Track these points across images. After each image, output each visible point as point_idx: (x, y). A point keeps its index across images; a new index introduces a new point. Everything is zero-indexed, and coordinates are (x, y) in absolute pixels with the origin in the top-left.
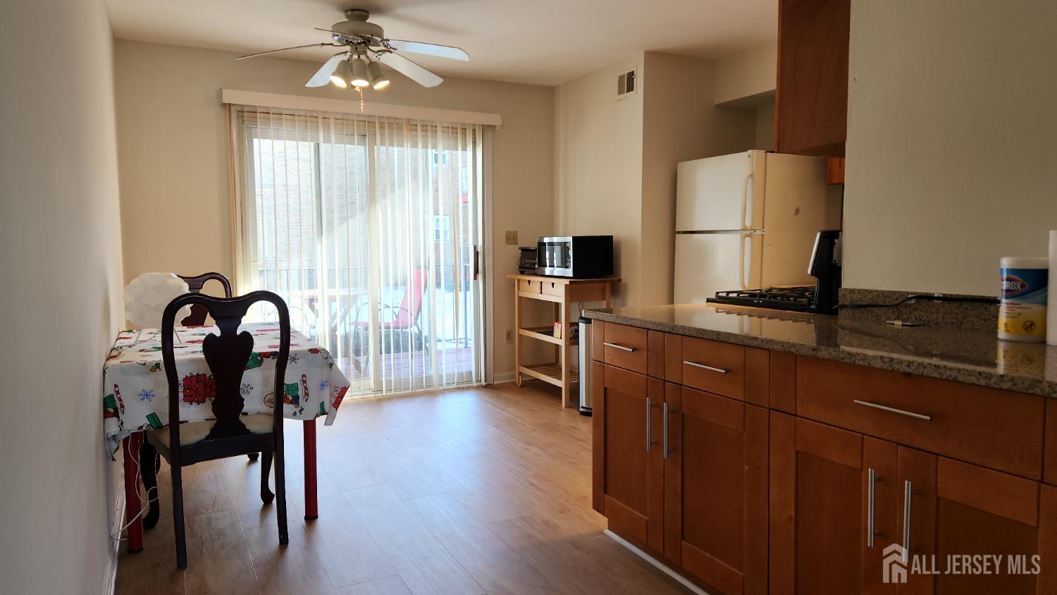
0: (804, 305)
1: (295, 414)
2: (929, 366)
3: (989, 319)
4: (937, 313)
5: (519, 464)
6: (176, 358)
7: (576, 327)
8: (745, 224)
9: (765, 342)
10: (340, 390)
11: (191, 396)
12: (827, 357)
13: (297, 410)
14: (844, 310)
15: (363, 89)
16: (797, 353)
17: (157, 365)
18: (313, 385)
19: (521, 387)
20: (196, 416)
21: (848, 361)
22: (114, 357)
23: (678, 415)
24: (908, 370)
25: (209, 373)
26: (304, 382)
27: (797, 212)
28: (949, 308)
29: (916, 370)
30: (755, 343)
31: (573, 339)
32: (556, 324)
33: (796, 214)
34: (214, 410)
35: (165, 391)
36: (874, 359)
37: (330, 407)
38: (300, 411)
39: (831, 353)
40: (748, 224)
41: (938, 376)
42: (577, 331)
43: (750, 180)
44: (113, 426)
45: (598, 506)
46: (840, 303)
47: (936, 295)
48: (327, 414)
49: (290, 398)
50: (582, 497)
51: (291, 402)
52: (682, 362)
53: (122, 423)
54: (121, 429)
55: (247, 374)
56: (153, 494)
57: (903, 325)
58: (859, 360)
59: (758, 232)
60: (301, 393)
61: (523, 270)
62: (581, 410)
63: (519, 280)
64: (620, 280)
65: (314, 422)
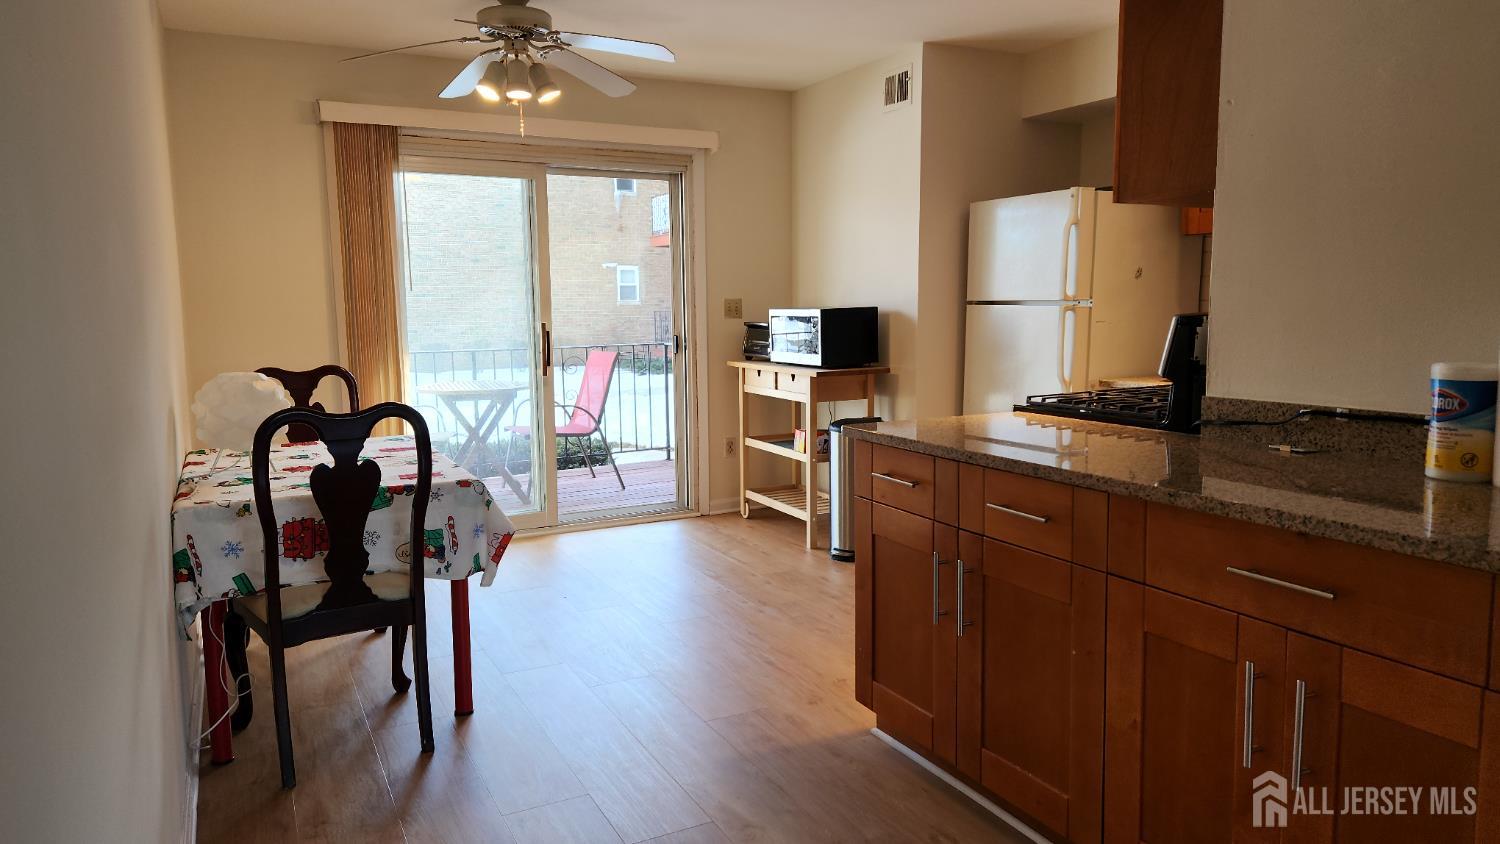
0: (1152, 419)
1: (439, 571)
2: (1333, 525)
3: (1413, 446)
4: (1340, 435)
5: (750, 633)
6: (274, 496)
7: (825, 437)
8: (1065, 293)
9: (1102, 481)
10: (501, 538)
11: (296, 549)
12: (1190, 506)
13: (442, 566)
14: (1209, 428)
15: (522, 102)
16: (1148, 498)
17: (246, 507)
18: (463, 531)
19: (748, 518)
20: (302, 576)
21: (1218, 512)
22: (185, 495)
23: (978, 578)
24: (1303, 529)
25: (318, 517)
26: (452, 527)
27: (1139, 273)
28: (1357, 429)
29: (1314, 529)
30: (1088, 482)
31: (822, 453)
32: (797, 432)
33: (1137, 277)
34: (328, 569)
35: (259, 542)
36: (1256, 513)
37: (488, 561)
38: (447, 568)
39: (1195, 501)
40: (1070, 292)
41: (1345, 540)
42: (827, 442)
43: (1073, 227)
44: (187, 592)
45: (864, 696)
46: (1204, 418)
47: (1339, 411)
48: (483, 570)
49: (432, 549)
50: (839, 681)
51: (433, 556)
52: (984, 504)
53: (200, 590)
54: (198, 598)
55: (372, 516)
56: (244, 685)
57: (1292, 452)
58: (1235, 512)
59: (1083, 304)
60: (446, 542)
61: (750, 355)
62: (834, 552)
63: (744, 370)
64: (888, 370)
65: (464, 583)
